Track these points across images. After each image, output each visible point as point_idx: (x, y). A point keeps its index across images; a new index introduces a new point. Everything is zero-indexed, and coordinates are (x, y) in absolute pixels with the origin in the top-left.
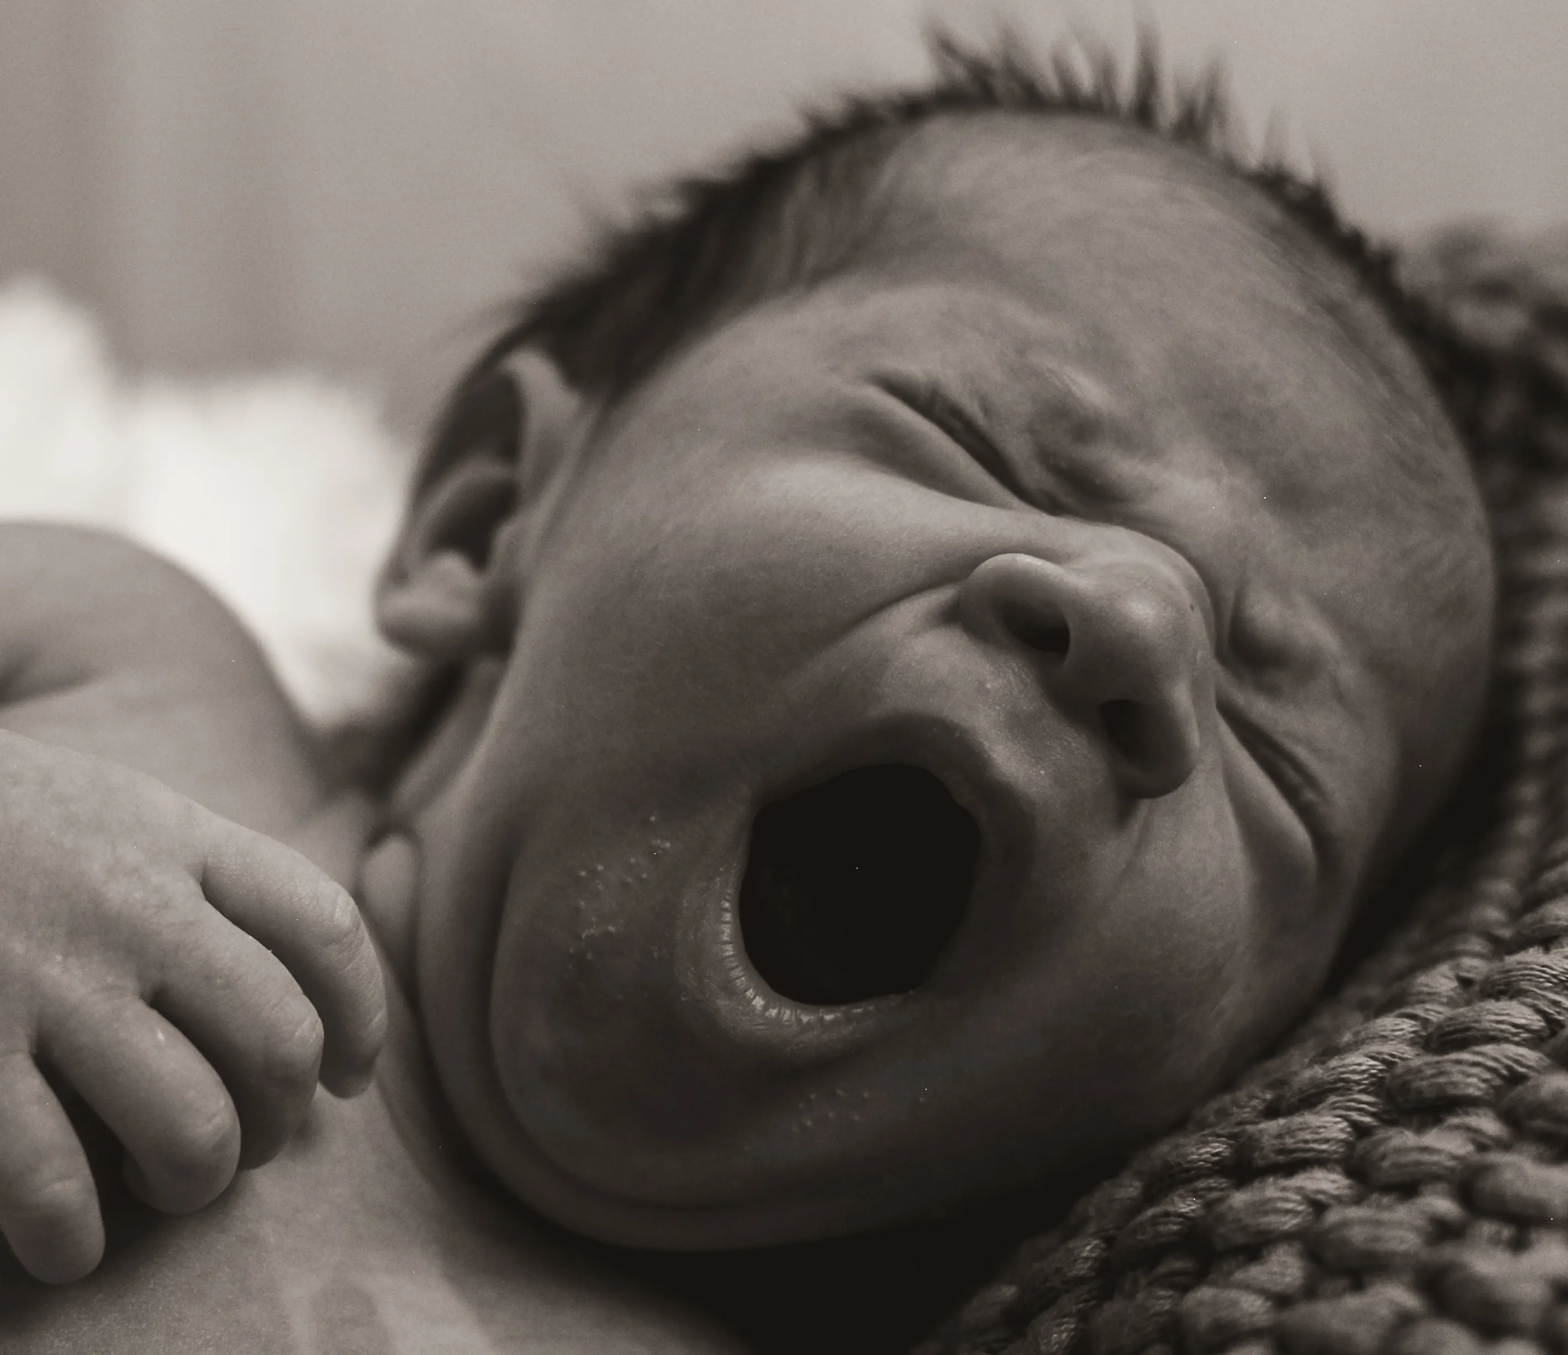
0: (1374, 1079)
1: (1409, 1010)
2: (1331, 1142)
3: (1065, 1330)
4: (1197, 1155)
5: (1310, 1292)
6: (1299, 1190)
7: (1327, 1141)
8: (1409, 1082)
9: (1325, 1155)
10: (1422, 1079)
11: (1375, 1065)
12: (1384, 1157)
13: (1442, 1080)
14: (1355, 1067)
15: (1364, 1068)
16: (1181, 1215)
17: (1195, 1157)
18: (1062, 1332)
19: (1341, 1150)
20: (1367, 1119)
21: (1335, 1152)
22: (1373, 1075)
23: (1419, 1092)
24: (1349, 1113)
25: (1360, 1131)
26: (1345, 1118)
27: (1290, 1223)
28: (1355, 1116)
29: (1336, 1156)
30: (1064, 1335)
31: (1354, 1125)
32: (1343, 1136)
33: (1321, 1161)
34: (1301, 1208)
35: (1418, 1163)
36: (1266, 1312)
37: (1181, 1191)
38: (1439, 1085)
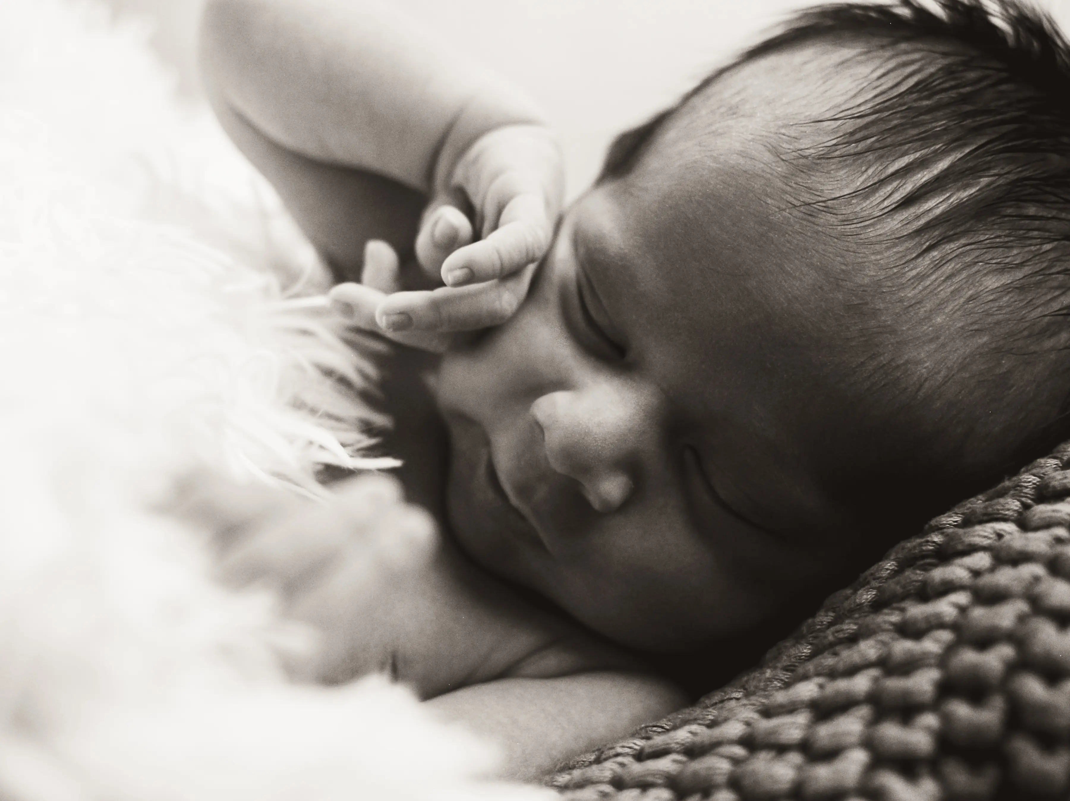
0: (1035, 486)
1: (1054, 455)
2: (1010, 511)
3: (870, 594)
4: (946, 521)
5: (992, 569)
6: (992, 528)
7: (1008, 510)
8: (1050, 482)
9: (1006, 517)
10: (1056, 481)
11: (1035, 479)
12: (1034, 516)
13: (1065, 481)
14: (1025, 480)
15: (1029, 480)
16: (934, 542)
17: (944, 522)
18: (868, 595)
19: (1016, 515)
20: (1029, 501)
21: (1012, 516)
22: (1034, 484)
23: (1054, 487)
24: (1021, 498)
25: (1026, 507)
26: (1018, 500)
27: (986, 542)
28: (1023, 499)
29: (1013, 518)
30: (869, 596)
31: (1023, 504)
32: (1017, 508)
33: (1005, 519)
34: (991, 536)
35: (1050, 517)
36: (970, 578)
37: (936, 533)
38: (1064, 483)
